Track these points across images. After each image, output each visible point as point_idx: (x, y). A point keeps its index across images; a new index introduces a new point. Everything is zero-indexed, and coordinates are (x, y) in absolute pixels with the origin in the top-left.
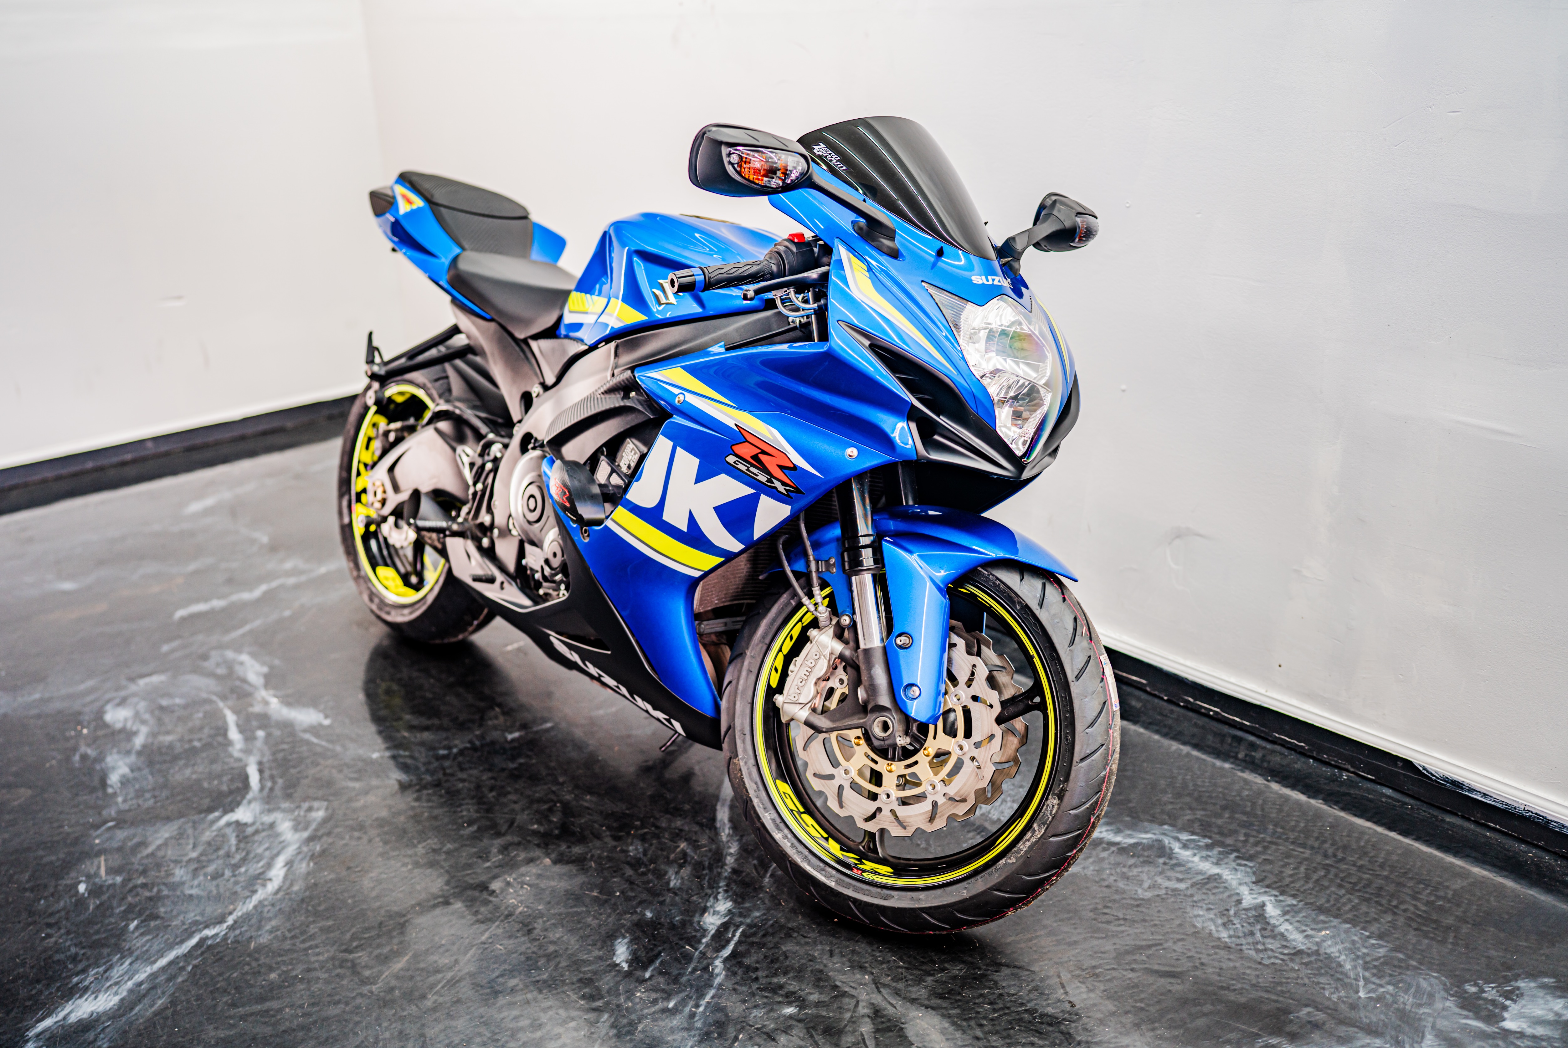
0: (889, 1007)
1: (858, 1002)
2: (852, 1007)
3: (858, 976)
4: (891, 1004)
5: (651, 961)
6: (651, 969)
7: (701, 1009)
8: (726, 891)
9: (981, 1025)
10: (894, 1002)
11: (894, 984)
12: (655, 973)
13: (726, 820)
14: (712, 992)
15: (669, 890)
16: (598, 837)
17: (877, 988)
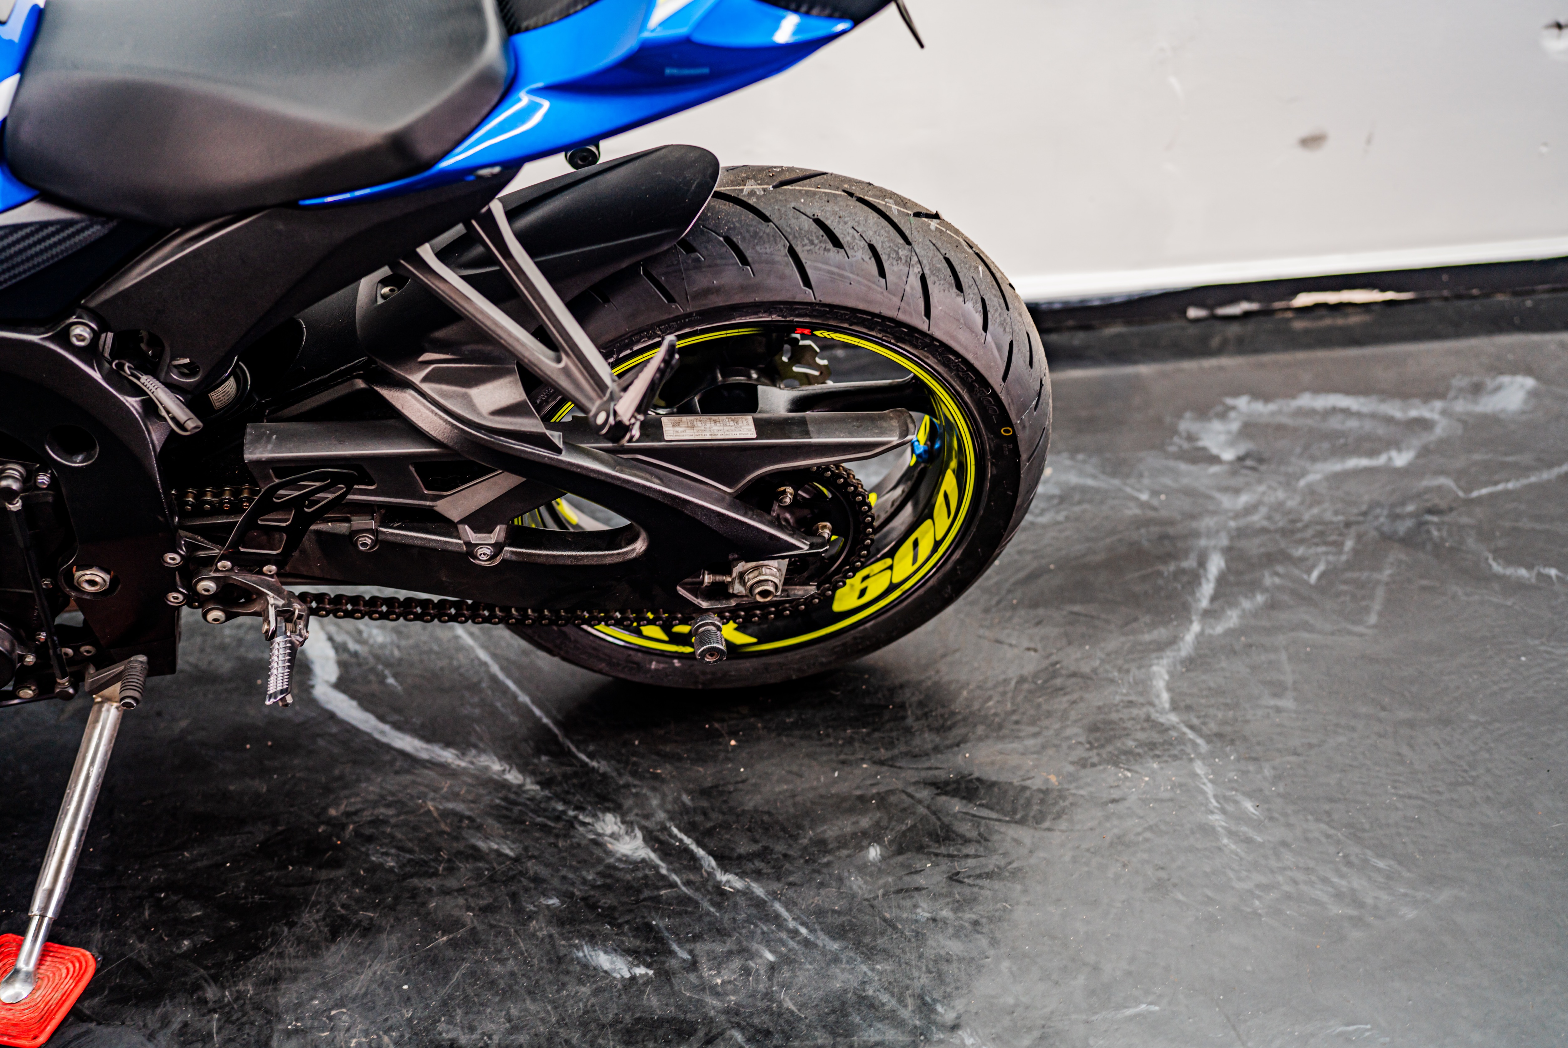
0: (936, 772)
1: (904, 792)
2: (908, 801)
3: (857, 772)
4: (930, 768)
5: (660, 940)
6: (675, 947)
7: (803, 931)
8: (580, 808)
9: (1017, 722)
10: (927, 765)
11: (896, 752)
12: (688, 946)
13: (425, 745)
14: (778, 907)
15: (516, 860)
16: (311, 881)
17: (892, 766)
